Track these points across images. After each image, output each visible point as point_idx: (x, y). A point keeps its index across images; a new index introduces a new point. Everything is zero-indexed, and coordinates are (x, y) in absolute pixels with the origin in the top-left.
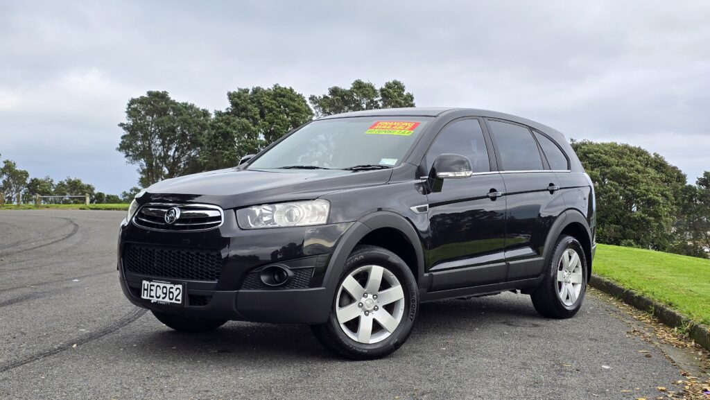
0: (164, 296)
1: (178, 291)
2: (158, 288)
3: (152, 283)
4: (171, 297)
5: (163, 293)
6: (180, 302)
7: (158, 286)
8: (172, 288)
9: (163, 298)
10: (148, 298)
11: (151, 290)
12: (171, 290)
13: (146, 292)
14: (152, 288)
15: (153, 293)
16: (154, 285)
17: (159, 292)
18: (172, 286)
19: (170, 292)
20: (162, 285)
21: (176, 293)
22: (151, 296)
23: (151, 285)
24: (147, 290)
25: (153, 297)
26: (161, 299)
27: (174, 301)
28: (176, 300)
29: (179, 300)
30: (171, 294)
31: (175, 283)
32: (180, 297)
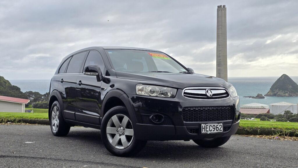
0: (214, 129)
1: (221, 126)
2: (211, 127)
3: (206, 125)
4: (217, 130)
5: (213, 128)
6: (222, 131)
7: (210, 126)
8: (218, 125)
9: (213, 131)
10: (205, 132)
11: (206, 128)
12: (217, 126)
13: (204, 129)
14: (207, 127)
15: (208, 129)
16: (208, 126)
17: (211, 128)
18: (218, 124)
19: (217, 127)
20: (212, 125)
21: (219, 128)
22: (206, 131)
23: (206, 126)
24: (204, 128)
25: (208, 131)
26: (212, 131)
27: (219, 131)
28: (220, 130)
29: (221, 130)
30: (217, 128)
31: (219, 123)
32: (222, 129)
